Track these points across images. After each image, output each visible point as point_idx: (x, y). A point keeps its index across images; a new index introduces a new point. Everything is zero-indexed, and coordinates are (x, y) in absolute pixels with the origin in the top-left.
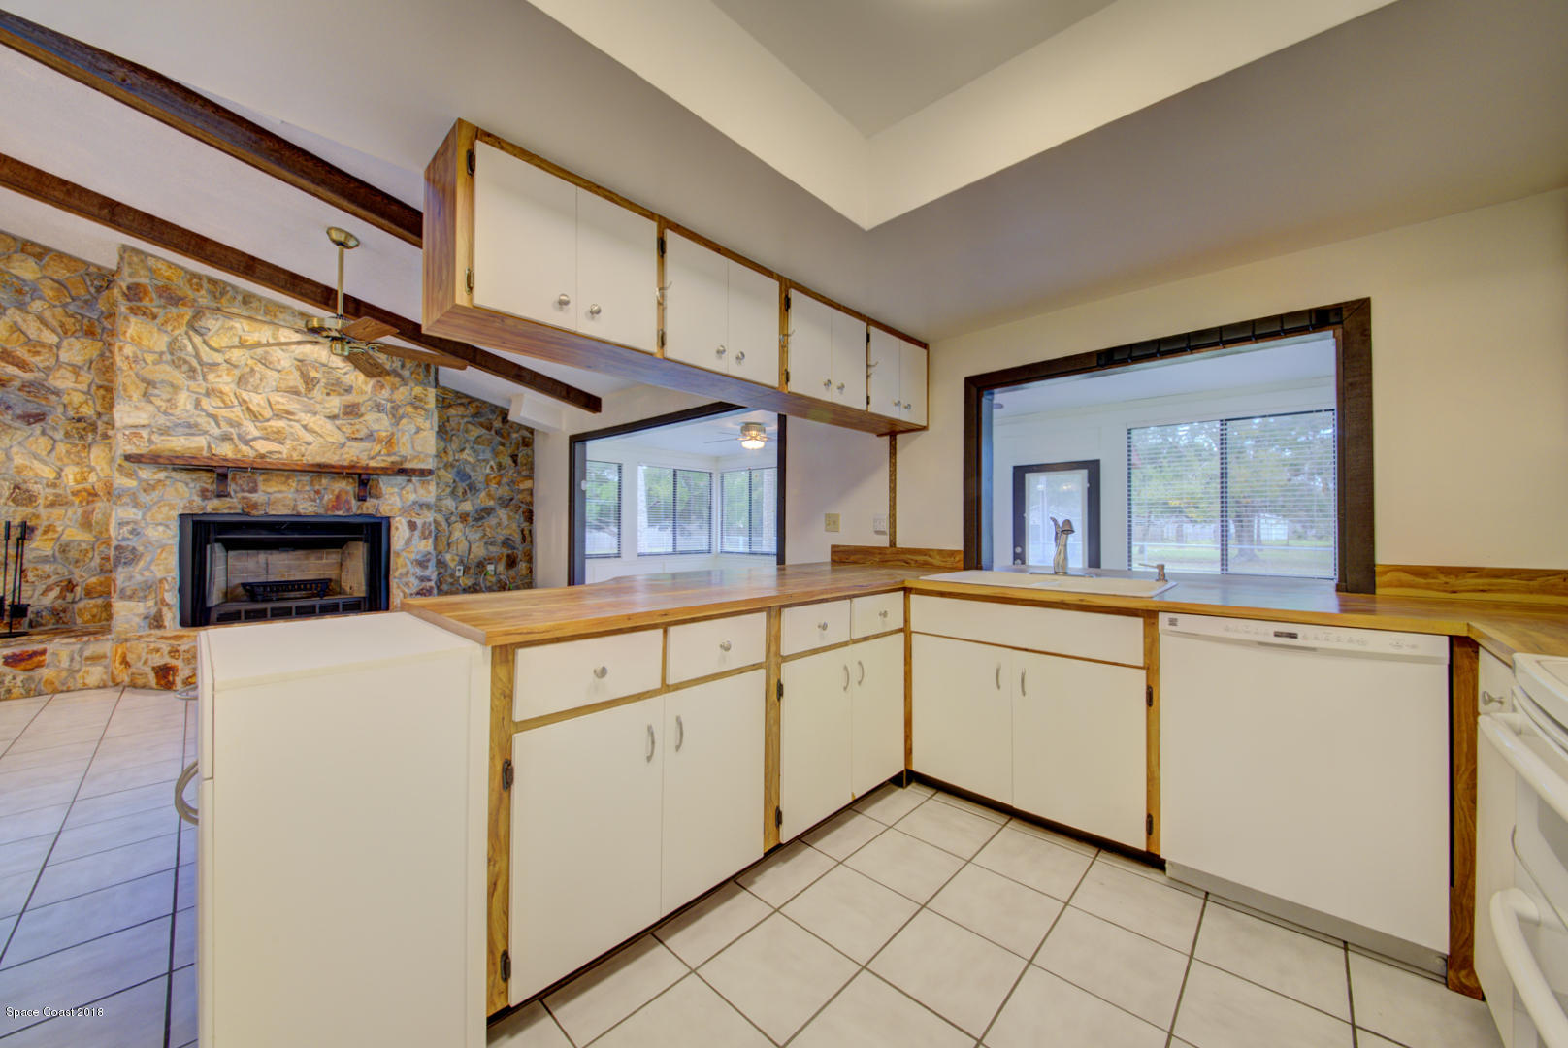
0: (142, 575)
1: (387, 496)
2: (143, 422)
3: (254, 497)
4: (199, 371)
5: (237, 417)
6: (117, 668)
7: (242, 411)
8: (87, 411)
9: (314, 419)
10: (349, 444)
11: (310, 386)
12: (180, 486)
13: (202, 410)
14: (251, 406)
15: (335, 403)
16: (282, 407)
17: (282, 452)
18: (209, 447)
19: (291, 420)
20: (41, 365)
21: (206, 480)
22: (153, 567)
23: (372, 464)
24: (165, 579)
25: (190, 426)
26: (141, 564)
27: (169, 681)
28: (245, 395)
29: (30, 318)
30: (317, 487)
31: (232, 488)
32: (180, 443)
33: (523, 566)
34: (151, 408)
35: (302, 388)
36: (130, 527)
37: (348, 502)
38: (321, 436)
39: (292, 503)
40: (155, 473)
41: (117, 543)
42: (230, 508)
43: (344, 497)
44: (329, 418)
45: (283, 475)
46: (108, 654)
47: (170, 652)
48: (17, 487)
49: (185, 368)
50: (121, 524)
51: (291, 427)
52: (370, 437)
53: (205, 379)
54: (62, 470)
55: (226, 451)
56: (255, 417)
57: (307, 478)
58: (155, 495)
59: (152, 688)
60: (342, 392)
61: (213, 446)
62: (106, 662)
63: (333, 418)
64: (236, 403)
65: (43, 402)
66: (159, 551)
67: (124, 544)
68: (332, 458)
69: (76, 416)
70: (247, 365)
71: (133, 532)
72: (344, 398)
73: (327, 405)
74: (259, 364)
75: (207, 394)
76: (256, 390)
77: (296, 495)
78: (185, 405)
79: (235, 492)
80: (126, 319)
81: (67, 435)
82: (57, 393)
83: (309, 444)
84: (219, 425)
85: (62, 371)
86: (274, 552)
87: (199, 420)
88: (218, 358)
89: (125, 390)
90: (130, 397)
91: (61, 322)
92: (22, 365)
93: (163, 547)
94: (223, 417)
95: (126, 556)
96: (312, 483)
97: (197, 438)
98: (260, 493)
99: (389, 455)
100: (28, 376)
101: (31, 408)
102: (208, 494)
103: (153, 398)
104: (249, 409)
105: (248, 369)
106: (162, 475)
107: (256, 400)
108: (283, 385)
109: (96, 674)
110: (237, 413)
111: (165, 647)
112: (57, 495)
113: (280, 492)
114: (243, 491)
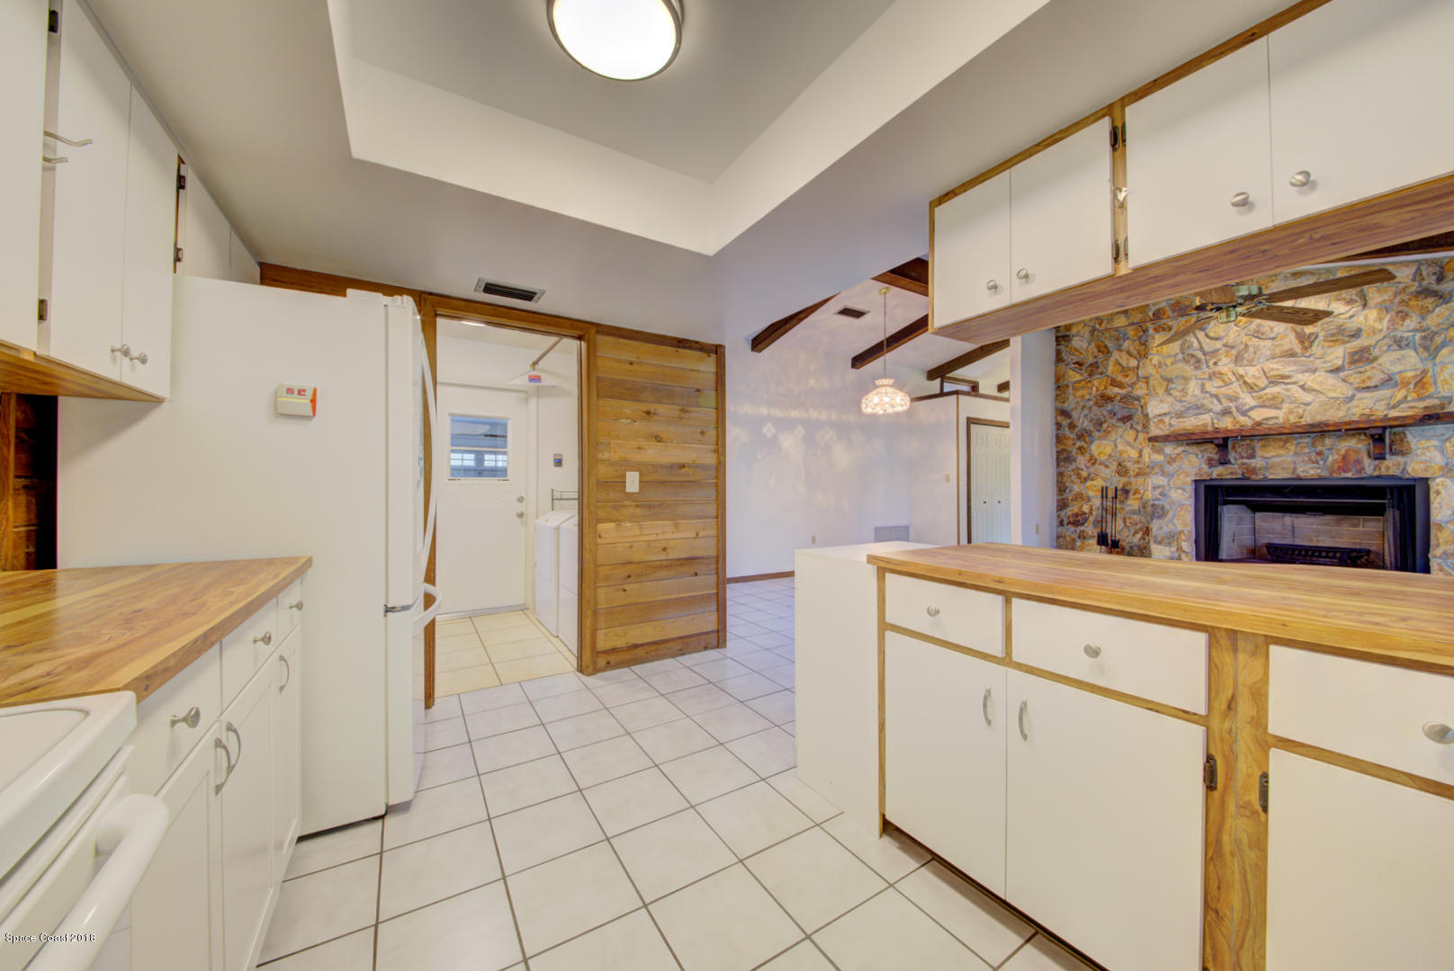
0: (1167, 526)
1: (1419, 452)
2: (1165, 411)
3: (1254, 463)
4: (1203, 361)
5: (1235, 392)
7: (1240, 385)
9: (1313, 377)
10: (1359, 395)
11: (1306, 344)
12: (1192, 457)
13: (1207, 392)
14: (1246, 379)
15: (1339, 354)
16: (1280, 373)
17: (1279, 416)
18: (1213, 423)
19: (1288, 384)
20: (1129, 383)
21: (1211, 451)
22: (1175, 521)
23: (1393, 413)
24: (1182, 531)
25: (1198, 408)
26: (1167, 519)
28: (1241, 371)
29: (1123, 354)
30: (1320, 448)
31: (1232, 456)
32: (1191, 423)
34: (1170, 399)
35: (1298, 349)
36: (1159, 490)
37: (1358, 462)
38: (1322, 393)
39: (1292, 466)
40: (1175, 449)
41: (1152, 502)
42: (1232, 473)
43: (1353, 457)
44: (1332, 371)
45: (1281, 440)
48: (1120, 465)
49: (1192, 361)
50: (1154, 488)
51: (1288, 390)
52: (1389, 381)
53: (1208, 366)
54: (1142, 451)
55: (1226, 423)
56: (1251, 388)
57: (1308, 440)
58: (1175, 465)
60: (1346, 339)
61: (1215, 421)
63: (1337, 370)
64: (1234, 379)
65: (1131, 407)
66: (1179, 509)
67: (1157, 503)
68: (1336, 415)
70: (1242, 343)
71: (1162, 493)
72: (1349, 345)
73: (1328, 359)
74: (1253, 339)
75: (1210, 378)
76: (1251, 363)
77: (1295, 458)
78: (1194, 391)
79: (1236, 459)
80: (1152, 337)
82: (1138, 399)
83: (1307, 404)
84: (1219, 401)
85: (1140, 383)
86: (1300, 515)
87: (1205, 402)
88: (1218, 345)
89: (1154, 390)
90: (1157, 394)
92: (1120, 386)
93: (1182, 506)
94: (1224, 395)
95: (1156, 511)
96: (1313, 445)
97: (1204, 416)
98: (1258, 458)
99: (1421, 399)
100: (1123, 392)
101: (1125, 413)
102: (1213, 462)
103: (1172, 392)
104: (1245, 382)
105: (1242, 347)
106: (1180, 449)
107: (1251, 373)
108: (1278, 351)
110: (1236, 387)
112: (1140, 469)
113: (1278, 456)
114: (1242, 458)
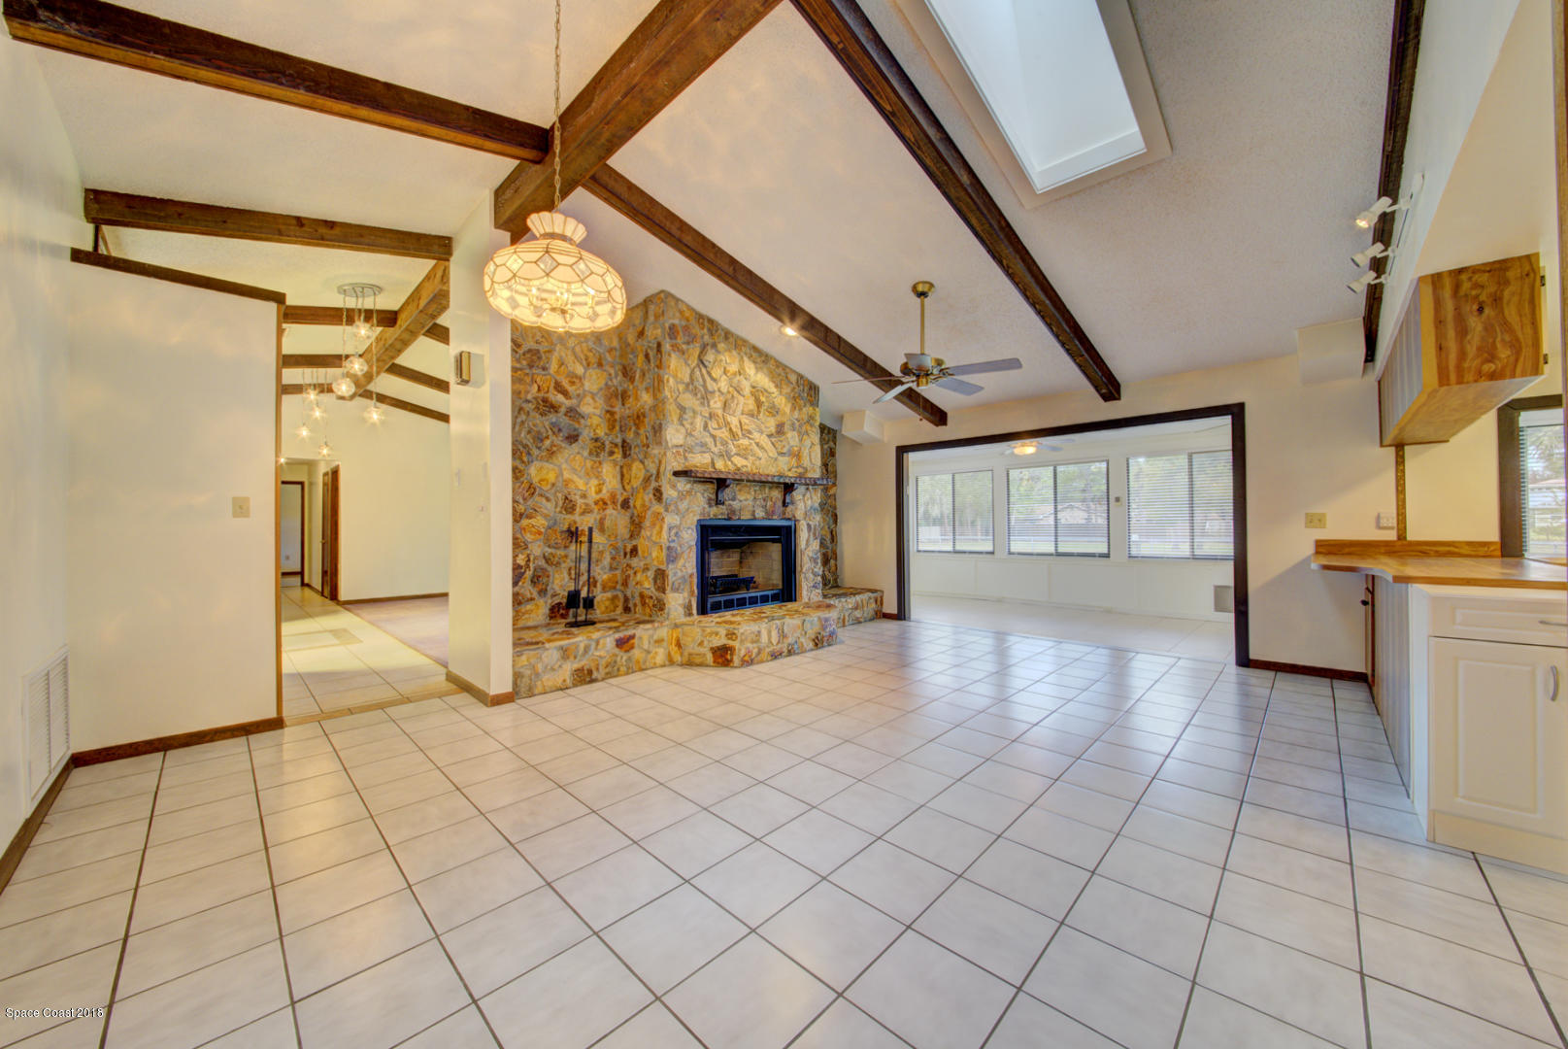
0: (681, 571)
1: (798, 504)
2: (680, 442)
3: (735, 505)
4: (706, 398)
5: (725, 437)
6: (674, 649)
7: (727, 431)
8: (601, 433)
9: (761, 437)
10: (780, 458)
11: (759, 409)
12: (698, 496)
13: (708, 431)
14: (731, 426)
15: (771, 424)
16: (746, 427)
17: (748, 466)
18: (712, 463)
19: (750, 439)
20: (576, 394)
21: (711, 491)
22: (685, 566)
23: (789, 475)
24: (691, 575)
25: (702, 445)
26: (680, 562)
27: (727, 660)
28: (728, 418)
30: (763, 495)
31: (723, 497)
32: (699, 461)
33: (832, 562)
34: (683, 431)
35: (755, 411)
36: (674, 532)
37: (778, 509)
38: (765, 453)
39: (751, 509)
40: (686, 486)
41: (668, 544)
42: (721, 514)
43: (777, 505)
44: (769, 436)
45: (748, 486)
46: (666, 639)
47: (727, 635)
49: (699, 396)
50: (670, 529)
51: (751, 444)
52: (789, 452)
53: (709, 406)
54: (588, 483)
55: (720, 466)
56: (733, 436)
57: (759, 488)
58: (686, 504)
59: (710, 666)
60: (775, 414)
61: (714, 462)
62: (665, 644)
63: (771, 436)
64: (723, 424)
65: (577, 425)
66: (687, 551)
67: (671, 546)
68: (771, 471)
69: (594, 437)
70: (729, 391)
71: (676, 534)
72: (776, 419)
73: (768, 426)
74: (735, 391)
75: (710, 418)
76: (733, 415)
77: (753, 503)
78: (700, 427)
79: (725, 501)
80: (669, 355)
81: (591, 453)
82: (585, 417)
83: (759, 459)
84: (717, 445)
85: (587, 398)
87: (706, 440)
88: (715, 388)
89: (670, 415)
90: (673, 421)
91: (586, 355)
92: (565, 393)
93: (689, 548)
94: (718, 437)
95: (672, 556)
96: (760, 492)
97: (706, 456)
98: (738, 501)
99: (798, 468)
100: (569, 404)
101: (571, 431)
102: (712, 503)
103: (684, 422)
104: (730, 429)
105: (729, 396)
106: (689, 487)
107: (734, 422)
108: (746, 409)
109: (660, 655)
110: (725, 433)
111: (723, 632)
112: (586, 504)
113: (746, 500)
114: (729, 500)
